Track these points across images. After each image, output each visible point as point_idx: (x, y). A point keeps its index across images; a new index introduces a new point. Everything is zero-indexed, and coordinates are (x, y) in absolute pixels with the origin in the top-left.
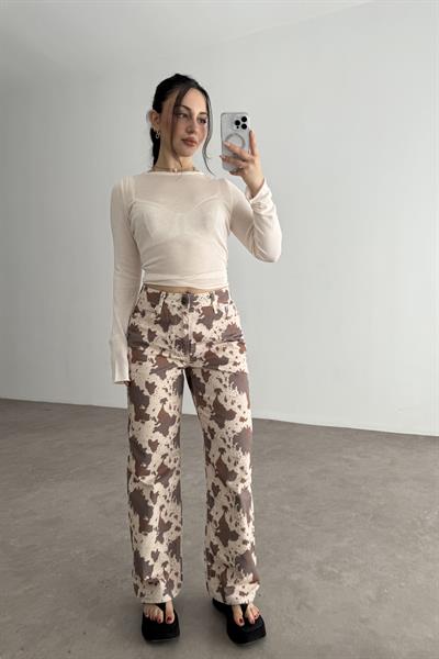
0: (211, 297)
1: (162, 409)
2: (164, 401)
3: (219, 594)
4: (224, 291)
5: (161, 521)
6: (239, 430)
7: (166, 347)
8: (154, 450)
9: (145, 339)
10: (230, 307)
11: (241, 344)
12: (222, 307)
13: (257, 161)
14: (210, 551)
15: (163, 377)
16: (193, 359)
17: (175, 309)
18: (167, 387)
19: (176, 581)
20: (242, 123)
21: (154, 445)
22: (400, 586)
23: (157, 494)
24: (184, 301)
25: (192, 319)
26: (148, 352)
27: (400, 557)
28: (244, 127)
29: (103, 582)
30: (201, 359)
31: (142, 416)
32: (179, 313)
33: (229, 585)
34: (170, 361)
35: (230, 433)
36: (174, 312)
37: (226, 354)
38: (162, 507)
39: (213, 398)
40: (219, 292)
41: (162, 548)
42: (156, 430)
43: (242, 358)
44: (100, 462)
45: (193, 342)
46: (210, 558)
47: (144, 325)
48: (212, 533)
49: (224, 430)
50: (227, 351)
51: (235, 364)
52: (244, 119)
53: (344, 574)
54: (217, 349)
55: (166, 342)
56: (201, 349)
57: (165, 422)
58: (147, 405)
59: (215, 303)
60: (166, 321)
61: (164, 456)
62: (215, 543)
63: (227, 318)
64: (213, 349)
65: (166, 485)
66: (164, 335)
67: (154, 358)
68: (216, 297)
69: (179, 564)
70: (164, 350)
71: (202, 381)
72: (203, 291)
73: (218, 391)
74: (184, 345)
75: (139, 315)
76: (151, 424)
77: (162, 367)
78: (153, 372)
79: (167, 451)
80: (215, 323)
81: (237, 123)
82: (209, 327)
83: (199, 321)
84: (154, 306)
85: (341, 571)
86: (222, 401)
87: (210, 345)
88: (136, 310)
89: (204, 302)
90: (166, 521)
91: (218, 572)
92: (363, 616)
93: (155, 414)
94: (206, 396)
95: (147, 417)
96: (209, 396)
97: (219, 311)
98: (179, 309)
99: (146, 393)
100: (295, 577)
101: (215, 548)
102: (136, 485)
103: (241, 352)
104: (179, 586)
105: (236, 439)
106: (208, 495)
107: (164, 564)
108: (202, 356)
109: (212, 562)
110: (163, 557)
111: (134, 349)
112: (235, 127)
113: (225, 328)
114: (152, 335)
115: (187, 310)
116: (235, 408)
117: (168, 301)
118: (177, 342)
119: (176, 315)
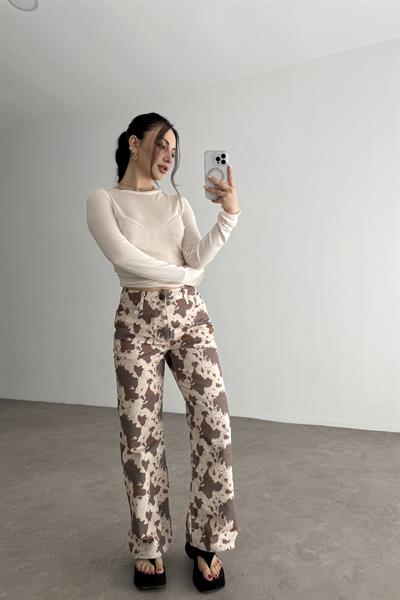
0: (182, 291)
1: (149, 389)
2: (150, 381)
5: (152, 485)
6: (216, 394)
7: (150, 336)
8: (143, 424)
9: (132, 332)
10: (198, 297)
11: (209, 326)
12: (191, 298)
13: (234, 190)
14: (195, 505)
15: (148, 361)
16: (173, 343)
17: (155, 304)
18: (152, 369)
19: (167, 536)
20: (222, 159)
21: (142, 420)
23: (148, 462)
24: (162, 297)
25: (169, 311)
26: (134, 341)
27: (374, 540)
28: (224, 162)
29: (94, 562)
30: (179, 341)
31: (131, 396)
32: (158, 307)
33: (214, 534)
34: (154, 347)
35: (210, 397)
36: (154, 307)
37: (199, 335)
38: (152, 474)
39: (191, 371)
41: (154, 509)
42: (144, 406)
43: (211, 337)
45: (172, 329)
46: (194, 512)
47: (129, 320)
48: (196, 488)
49: (204, 396)
50: (199, 332)
51: (207, 342)
52: (224, 156)
54: (191, 331)
55: (150, 332)
56: (178, 334)
57: (152, 399)
58: (136, 385)
59: (186, 295)
60: (148, 315)
61: (152, 429)
62: (199, 497)
63: (196, 306)
64: (188, 332)
65: (155, 454)
66: (147, 327)
67: (140, 346)
68: (186, 291)
69: (168, 522)
70: (148, 338)
71: (180, 358)
73: (195, 364)
74: (165, 332)
75: (124, 313)
76: (140, 402)
77: (147, 353)
78: (140, 357)
79: (154, 424)
80: (188, 312)
81: (218, 159)
82: (183, 316)
83: (176, 312)
84: (136, 304)
85: (319, 553)
86: (199, 372)
87: (185, 329)
88: (120, 308)
89: (177, 296)
90: (155, 486)
91: (202, 524)
93: (143, 393)
94: (184, 370)
95: (136, 396)
96: (188, 370)
97: (189, 301)
98: (158, 304)
99: (135, 375)
100: (276, 558)
101: (199, 502)
102: (130, 457)
103: (210, 333)
104: (170, 541)
105: (215, 402)
106: (193, 455)
107: (157, 523)
108: (180, 339)
109: (196, 515)
110: (156, 517)
111: (122, 341)
112: (216, 162)
113: (195, 314)
114: (137, 328)
115: (164, 304)
116: (210, 376)
117: (148, 299)
118: (159, 331)
119: (156, 309)
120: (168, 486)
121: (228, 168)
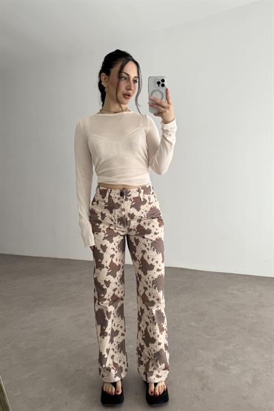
0: (139, 191)
1: (112, 261)
2: (112, 256)
3: (144, 376)
4: (148, 186)
5: (112, 330)
6: (156, 277)
7: (113, 223)
8: (108, 286)
9: (100, 218)
11: (160, 220)
12: (146, 197)
13: (172, 107)
14: (140, 349)
15: (111, 241)
16: (130, 230)
17: (116, 199)
18: (114, 247)
19: (124, 367)
20: (161, 83)
21: (108, 283)
22: (268, 376)
23: (111, 313)
24: (122, 194)
25: (127, 205)
26: (101, 226)
27: (267, 356)
28: (163, 85)
30: (134, 230)
31: (99, 266)
32: (119, 202)
33: (150, 370)
34: (116, 232)
35: (150, 278)
36: (116, 201)
37: (150, 227)
38: (113, 321)
39: (140, 256)
40: (144, 188)
42: (108, 274)
43: (160, 230)
44: (75, 294)
45: (129, 219)
46: (140, 353)
47: (98, 210)
48: (140, 338)
49: (146, 276)
50: (151, 225)
51: (156, 234)
52: (163, 81)
53: (232, 367)
54: (145, 224)
55: (112, 220)
56: (134, 224)
57: (113, 269)
58: (102, 258)
59: (141, 195)
60: (111, 206)
61: (115, 290)
62: (142, 344)
63: (150, 204)
64: (142, 223)
66: (110, 215)
67: (105, 230)
68: (142, 191)
69: (125, 357)
70: (111, 225)
71: (135, 245)
72: (133, 187)
73: (144, 252)
74: (123, 221)
75: (95, 203)
76: (105, 271)
77: (110, 235)
78: (105, 238)
79: (117, 286)
80: (142, 207)
81: (159, 83)
82: (138, 209)
83: (132, 206)
84: (103, 198)
85: (229, 365)
86: (146, 258)
87: (139, 221)
88: (94, 200)
89: (134, 194)
90: (115, 330)
91: (145, 362)
92: (244, 395)
93: (108, 265)
94: (136, 254)
95: (102, 267)
96: (139, 254)
97: (144, 199)
98: (119, 199)
99: (101, 251)
100: (200, 369)
101: (142, 347)
102: (99, 307)
103: (160, 226)
104: (126, 370)
105: (154, 282)
106: (138, 314)
107: (113, 357)
108: (135, 228)
109: (141, 356)
111: (93, 225)
112: (157, 86)
113: (148, 210)
114: (103, 216)
115: (123, 200)
116: (154, 263)
117: (112, 195)
118: (119, 220)
119: (117, 203)
120: (125, 331)
121: (167, 90)
